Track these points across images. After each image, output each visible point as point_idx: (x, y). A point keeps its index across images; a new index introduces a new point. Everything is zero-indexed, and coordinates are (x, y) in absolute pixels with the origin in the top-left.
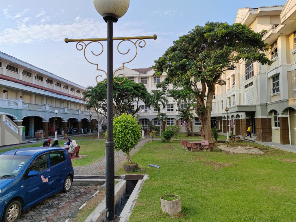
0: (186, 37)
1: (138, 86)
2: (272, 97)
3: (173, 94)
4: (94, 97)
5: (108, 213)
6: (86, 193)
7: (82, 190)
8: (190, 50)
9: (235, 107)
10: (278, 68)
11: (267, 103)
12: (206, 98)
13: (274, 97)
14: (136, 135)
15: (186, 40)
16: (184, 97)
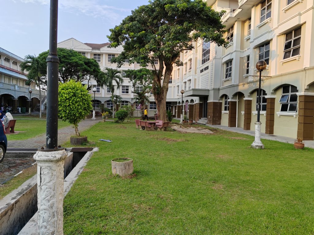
0: (146, 7)
1: (90, 61)
2: (224, 83)
3: (129, 74)
4: (35, 68)
5: (49, 139)
6: (22, 163)
7: (18, 161)
8: (150, 23)
9: (189, 91)
10: (232, 53)
11: (220, 87)
12: (163, 77)
13: (226, 82)
14: (86, 104)
15: (146, 11)
16: (141, 78)
